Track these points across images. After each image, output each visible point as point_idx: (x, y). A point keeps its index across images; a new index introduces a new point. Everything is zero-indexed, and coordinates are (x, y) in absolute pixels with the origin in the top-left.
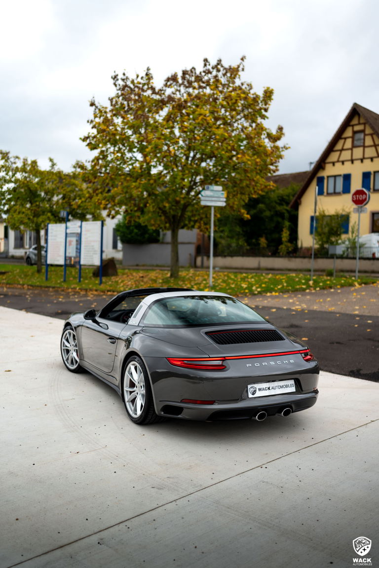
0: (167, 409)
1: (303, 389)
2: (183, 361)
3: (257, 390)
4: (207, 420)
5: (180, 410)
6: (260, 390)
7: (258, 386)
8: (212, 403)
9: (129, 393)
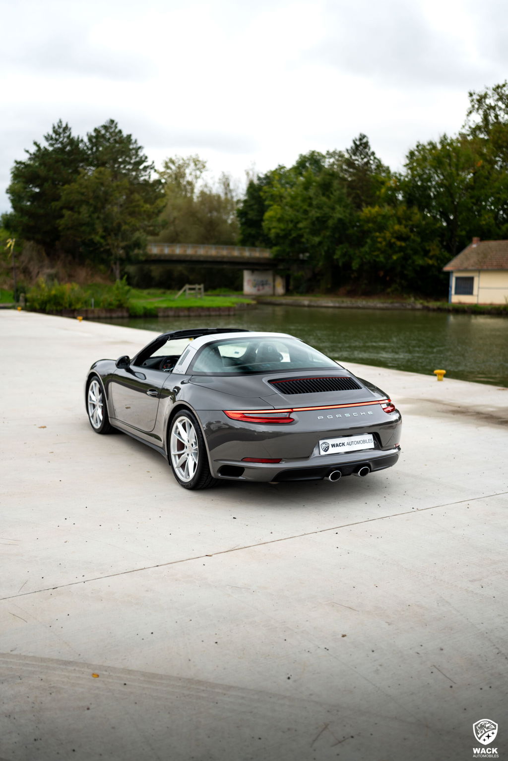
0: (225, 470)
1: (383, 445)
2: (243, 414)
3: (330, 446)
4: (273, 481)
5: (240, 470)
6: (333, 446)
7: (331, 442)
8: (277, 461)
9: (177, 457)
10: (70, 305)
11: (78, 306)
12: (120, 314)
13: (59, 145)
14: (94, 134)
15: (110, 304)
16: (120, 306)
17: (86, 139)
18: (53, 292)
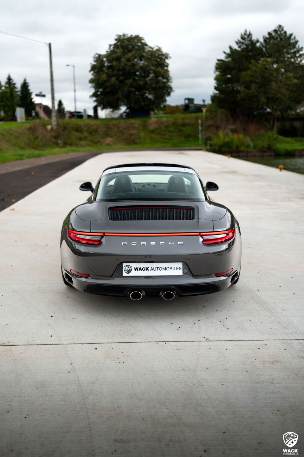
3: (133, 269)
6: (136, 269)
7: (134, 265)
8: (87, 276)
10: (237, 147)
11: (242, 148)
12: (269, 154)
13: (244, 46)
14: (267, 36)
15: (263, 147)
16: (269, 148)
17: (262, 40)
18: (227, 140)
